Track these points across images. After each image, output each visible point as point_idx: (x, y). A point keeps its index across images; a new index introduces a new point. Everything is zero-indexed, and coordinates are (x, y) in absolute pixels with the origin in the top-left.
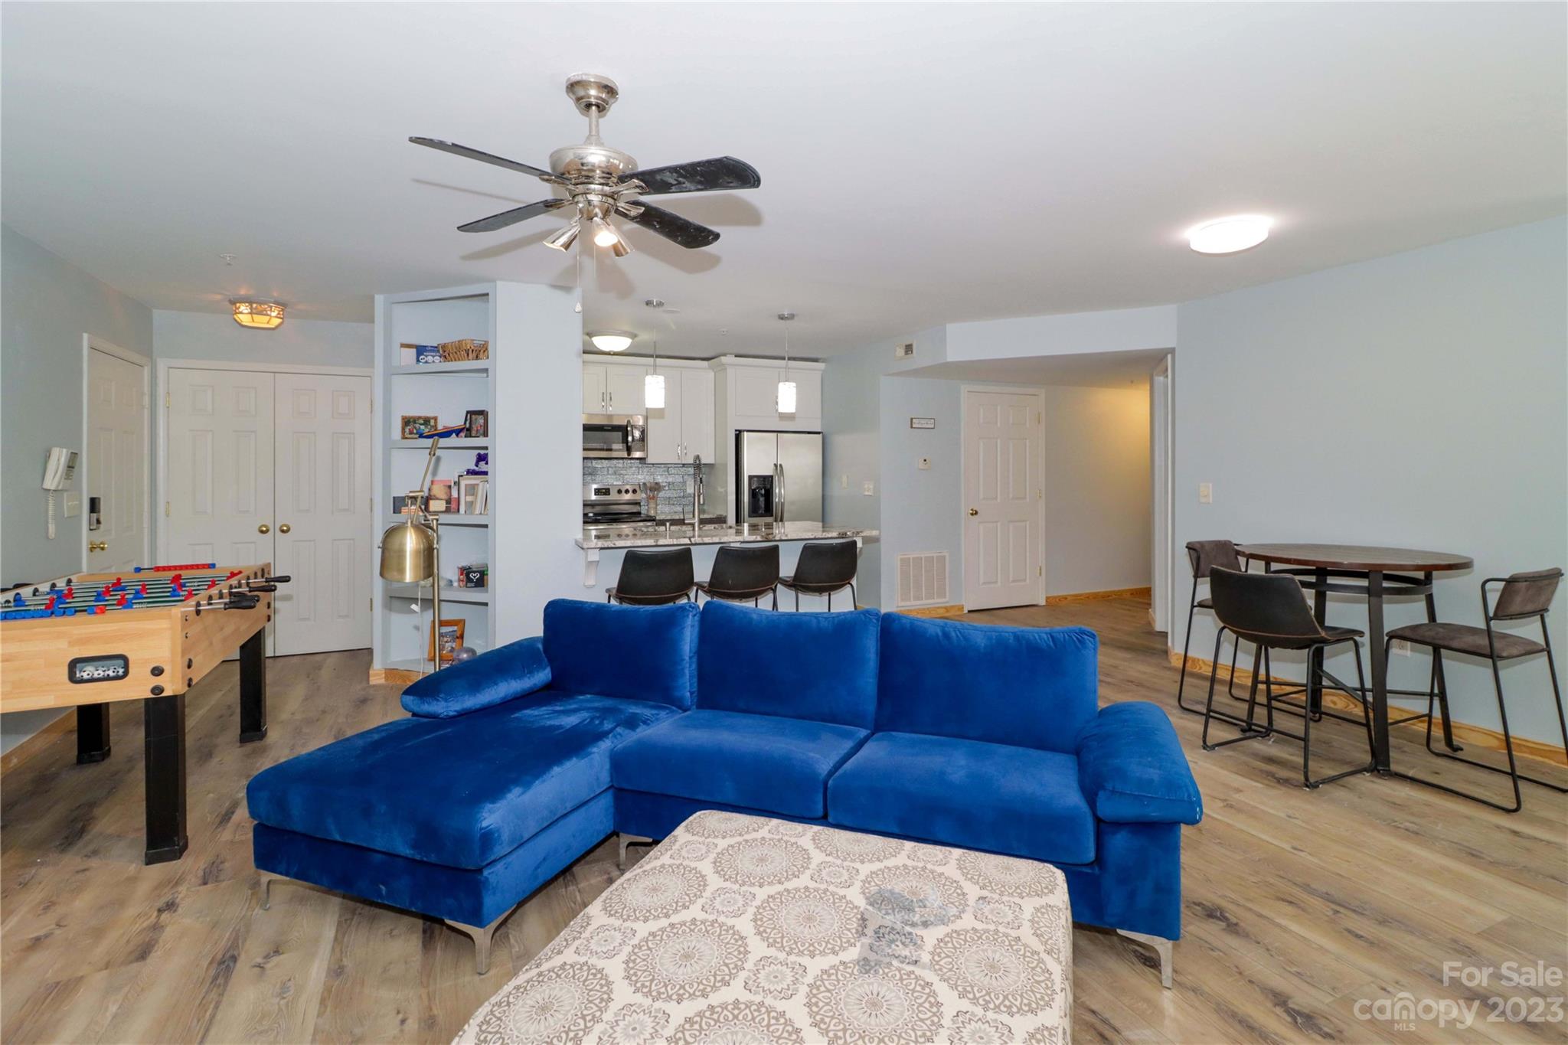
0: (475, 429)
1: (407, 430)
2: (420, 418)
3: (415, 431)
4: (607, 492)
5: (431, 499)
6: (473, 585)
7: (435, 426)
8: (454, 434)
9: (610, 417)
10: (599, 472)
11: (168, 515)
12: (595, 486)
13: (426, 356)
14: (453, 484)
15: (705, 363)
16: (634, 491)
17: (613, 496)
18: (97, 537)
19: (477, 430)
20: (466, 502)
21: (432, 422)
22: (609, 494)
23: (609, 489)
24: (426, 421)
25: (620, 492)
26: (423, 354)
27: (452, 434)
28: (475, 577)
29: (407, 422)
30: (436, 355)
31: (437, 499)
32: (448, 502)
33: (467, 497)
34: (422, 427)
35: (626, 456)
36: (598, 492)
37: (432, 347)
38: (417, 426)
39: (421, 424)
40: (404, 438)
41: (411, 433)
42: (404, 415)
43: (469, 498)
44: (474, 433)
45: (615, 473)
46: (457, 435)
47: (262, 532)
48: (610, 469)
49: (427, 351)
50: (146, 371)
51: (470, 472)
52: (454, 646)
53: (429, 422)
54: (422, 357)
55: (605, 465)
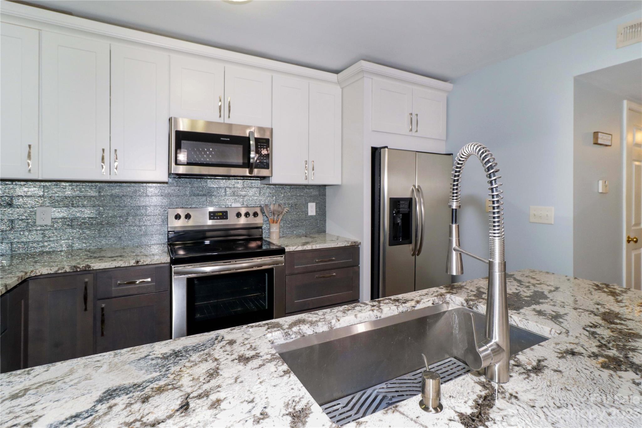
4: (223, 215)
9: (230, 126)
10: (215, 193)
12: (211, 209)
15: (333, 76)
16: (255, 214)
17: (232, 221)
22: (227, 218)
23: (226, 212)
25: (239, 215)
35: (248, 174)
36: (213, 215)
45: (234, 194)
48: (228, 189)
55: (222, 185)
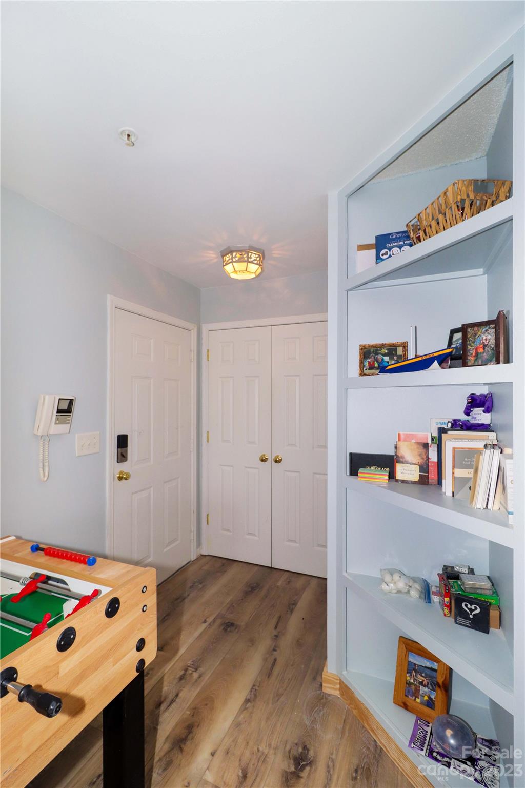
0: (474, 352)
1: (366, 364)
2: (383, 346)
3: (376, 365)
5: (398, 462)
6: (468, 623)
7: (404, 357)
8: (436, 363)
11: (208, 441)
13: (390, 249)
14: (430, 441)
18: (124, 467)
19: (477, 354)
20: (454, 478)
21: (400, 351)
24: (392, 350)
26: (385, 248)
27: (433, 362)
28: (471, 610)
29: (367, 353)
30: (405, 245)
31: (407, 462)
32: (424, 468)
33: (456, 470)
34: (386, 359)
37: (398, 233)
38: (379, 357)
39: (385, 355)
40: (362, 374)
41: (371, 367)
42: (363, 344)
43: (461, 473)
44: (471, 359)
46: (440, 364)
47: (262, 460)
49: (390, 241)
50: (194, 334)
51: (456, 425)
52: (433, 697)
53: (396, 350)
54: (383, 251)
